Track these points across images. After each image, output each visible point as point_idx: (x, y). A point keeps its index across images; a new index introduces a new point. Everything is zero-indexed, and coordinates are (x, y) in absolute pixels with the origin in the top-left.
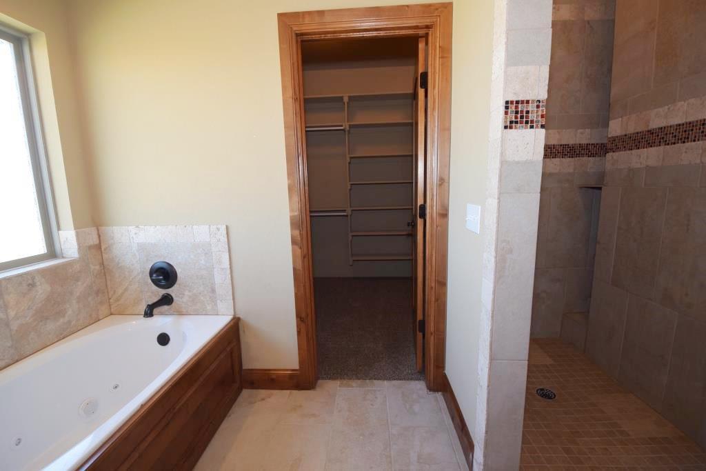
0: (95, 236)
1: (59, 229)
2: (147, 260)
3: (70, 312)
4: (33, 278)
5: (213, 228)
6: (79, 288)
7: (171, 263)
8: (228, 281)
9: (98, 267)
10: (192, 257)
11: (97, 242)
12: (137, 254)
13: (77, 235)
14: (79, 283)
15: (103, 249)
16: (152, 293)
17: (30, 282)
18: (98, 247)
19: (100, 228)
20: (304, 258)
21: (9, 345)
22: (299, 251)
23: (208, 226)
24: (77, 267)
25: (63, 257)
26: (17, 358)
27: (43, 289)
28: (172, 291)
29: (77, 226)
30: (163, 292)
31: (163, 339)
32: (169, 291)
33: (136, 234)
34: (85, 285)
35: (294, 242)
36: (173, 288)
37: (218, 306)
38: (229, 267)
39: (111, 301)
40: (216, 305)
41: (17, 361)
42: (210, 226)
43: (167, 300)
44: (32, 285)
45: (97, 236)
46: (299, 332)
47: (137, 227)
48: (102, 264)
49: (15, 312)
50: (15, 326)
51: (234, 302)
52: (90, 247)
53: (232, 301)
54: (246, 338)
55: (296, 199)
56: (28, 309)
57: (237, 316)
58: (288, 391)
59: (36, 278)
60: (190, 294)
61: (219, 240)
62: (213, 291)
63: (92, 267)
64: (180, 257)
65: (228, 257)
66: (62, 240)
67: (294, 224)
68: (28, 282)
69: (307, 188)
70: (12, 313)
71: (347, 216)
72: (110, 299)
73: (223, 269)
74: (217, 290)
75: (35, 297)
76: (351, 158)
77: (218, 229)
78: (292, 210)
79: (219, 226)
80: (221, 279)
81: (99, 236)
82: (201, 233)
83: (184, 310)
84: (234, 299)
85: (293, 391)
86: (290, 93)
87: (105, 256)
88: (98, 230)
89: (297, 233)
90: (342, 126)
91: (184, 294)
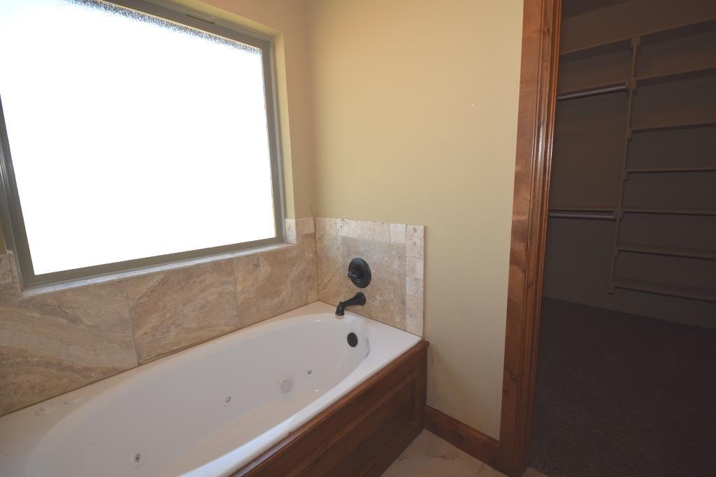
0: (312, 226)
1: (286, 217)
2: (348, 254)
3: (284, 293)
4: (258, 259)
5: (410, 227)
6: (295, 272)
7: (367, 262)
8: (420, 295)
9: (311, 255)
10: (386, 258)
11: (313, 231)
12: (341, 247)
13: (297, 224)
14: (295, 268)
15: (317, 238)
16: (349, 288)
17: (255, 262)
18: (314, 236)
19: (317, 218)
20: (528, 287)
21: (235, 314)
22: (521, 275)
23: (405, 225)
24: (294, 253)
25: (287, 243)
26: (239, 326)
27: (265, 270)
28: (366, 291)
29: (298, 216)
30: (358, 290)
31: (352, 340)
32: (363, 290)
33: (341, 227)
34: (299, 270)
35: (514, 260)
36: (367, 288)
37: (407, 321)
38: (422, 278)
39: (320, 288)
40: (405, 318)
41: (239, 329)
42: (407, 225)
43: (359, 300)
44: (256, 266)
45: (313, 226)
46: (506, 392)
47: (343, 220)
48: (315, 252)
49: (241, 288)
50: (241, 298)
51: (424, 322)
52: (307, 236)
53: (422, 320)
54: (433, 371)
55: (526, 195)
56: (252, 286)
57: (426, 340)
58: (480, 463)
59: (261, 259)
60: (381, 299)
61: (415, 244)
62: (403, 302)
63: (307, 254)
64: (375, 257)
65: (422, 265)
66: (287, 227)
67: (518, 233)
68: (254, 262)
69: (548, 178)
70: (239, 288)
71: (614, 220)
72: (319, 286)
73: (416, 279)
74: (407, 302)
75: (258, 276)
76: (634, 132)
77: (415, 230)
78: (516, 212)
79: (416, 227)
80: (412, 289)
81: (315, 226)
82: (397, 232)
83: (374, 315)
84: (424, 318)
85: (487, 466)
86: (537, 24)
87: (318, 245)
88: (315, 219)
89: (521, 247)
90: (624, 84)
91: (375, 297)
